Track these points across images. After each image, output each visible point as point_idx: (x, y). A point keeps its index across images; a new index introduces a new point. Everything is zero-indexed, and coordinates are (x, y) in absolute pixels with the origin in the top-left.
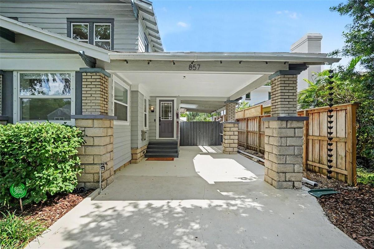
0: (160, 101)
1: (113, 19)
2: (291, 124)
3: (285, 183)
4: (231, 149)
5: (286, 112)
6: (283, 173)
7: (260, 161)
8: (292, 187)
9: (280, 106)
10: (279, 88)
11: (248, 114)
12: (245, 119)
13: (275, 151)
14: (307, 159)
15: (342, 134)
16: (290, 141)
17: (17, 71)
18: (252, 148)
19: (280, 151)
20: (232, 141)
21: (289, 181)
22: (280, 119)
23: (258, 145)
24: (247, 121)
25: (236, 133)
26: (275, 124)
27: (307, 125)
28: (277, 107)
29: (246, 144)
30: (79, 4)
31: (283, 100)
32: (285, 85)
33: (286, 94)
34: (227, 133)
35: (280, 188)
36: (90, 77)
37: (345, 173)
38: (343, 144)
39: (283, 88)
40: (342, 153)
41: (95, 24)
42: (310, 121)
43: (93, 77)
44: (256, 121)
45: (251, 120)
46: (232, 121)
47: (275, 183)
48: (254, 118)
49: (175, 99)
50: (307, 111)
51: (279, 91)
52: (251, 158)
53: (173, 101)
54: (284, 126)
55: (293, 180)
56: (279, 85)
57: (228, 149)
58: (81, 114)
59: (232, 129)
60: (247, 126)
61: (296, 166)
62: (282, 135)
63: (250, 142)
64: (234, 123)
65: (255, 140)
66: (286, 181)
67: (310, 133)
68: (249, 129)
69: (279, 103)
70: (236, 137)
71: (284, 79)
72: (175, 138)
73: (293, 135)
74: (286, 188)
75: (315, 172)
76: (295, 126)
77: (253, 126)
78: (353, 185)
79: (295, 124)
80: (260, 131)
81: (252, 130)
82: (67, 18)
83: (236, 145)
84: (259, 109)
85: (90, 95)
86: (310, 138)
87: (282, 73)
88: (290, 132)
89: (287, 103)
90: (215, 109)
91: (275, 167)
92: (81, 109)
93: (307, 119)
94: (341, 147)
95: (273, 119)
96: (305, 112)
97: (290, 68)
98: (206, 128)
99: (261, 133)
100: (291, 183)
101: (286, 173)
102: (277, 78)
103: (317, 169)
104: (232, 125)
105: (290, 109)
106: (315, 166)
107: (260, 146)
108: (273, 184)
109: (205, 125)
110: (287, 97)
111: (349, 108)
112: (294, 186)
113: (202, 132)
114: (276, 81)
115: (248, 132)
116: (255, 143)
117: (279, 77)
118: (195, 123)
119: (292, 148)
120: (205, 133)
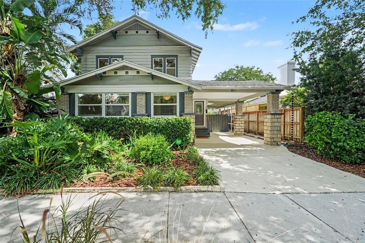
0: (195, 102)
1: (177, 55)
2: (276, 116)
3: (273, 143)
4: (240, 133)
5: (274, 111)
6: (273, 138)
7: (259, 138)
8: (276, 144)
9: (271, 108)
10: (271, 100)
11: (250, 110)
12: (247, 113)
13: (269, 129)
14: (284, 134)
15: (298, 121)
16: (276, 124)
17: (153, 92)
18: (252, 132)
19: (271, 129)
20: (240, 127)
21: (275, 142)
22: (272, 114)
23: (256, 129)
24: (249, 114)
25: (243, 122)
26: (269, 116)
27: (284, 117)
28: (270, 108)
29: (248, 130)
30: (158, 46)
31: (273, 105)
32: (274, 99)
33: (274, 103)
34: (237, 122)
35: (271, 145)
36: (188, 96)
37: (299, 138)
38: (299, 125)
39: (273, 100)
40: (298, 129)
41: (166, 58)
42: (286, 115)
43: (189, 96)
44: (255, 114)
45: (251, 113)
46: (241, 115)
47: (269, 143)
48: (253, 113)
49: (205, 101)
50: (284, 110)
51: (271, 101)
52: (253, 137)
53: (203, 102)
54: (273, 117)
55: (277, 141)
56: (271, 99)
57: (238, 133)
58: (184, 112)
59: (240, 120)
60: (249, 118)
61: (278, 135)
62: (272, 121)
63: (251, 128)
64: (242, 116)
65: (255, 126)
66: (274, 142)
67: (286, 121)
68: (250, 120)
69: (271, 107)
70: (243, 125)
71: (273, 96)
72: (205, 126)
73: (277, 121)
74: (274, 145)
75: (288, 140)
76: (278, 117)
77: (253, 118)
78: (302, 143)
79: (278, 116)
80: (258, 121)
81: (252, 120)
82: (151, 55)
83: (243, 130)
84: (258, 107)
85: (188, 104)
86: (286, 123)
87: (273, 93)
88: (276, 120)
89: (275, 107)
90: (224, 105)
91: (269, 136)
92: (184, 110)
93: (284, 114)
94: (298, 126)
95: (268, 114)
96: (283, 110)
97: (276, 91)
98: (218, 120)
99: (259, 122)
100: (276, 143)
101: (274, 138)
102: (270, 95)
103: (289, 138)
104: (240, 117)
105: (276, 109)
106: (288, 137)
107: (258, 130)
108: (268, 143)
109: (217, 117)
110: (275, 104)
111: (301, 109)
112: (277, 144)
113: (216, 122)
114: (270, 96)
115: (249, 121)
116: (255, 128)
117: (271, 95)
118: (211, 116)
119: (277, 127)
120: (217, 123)
